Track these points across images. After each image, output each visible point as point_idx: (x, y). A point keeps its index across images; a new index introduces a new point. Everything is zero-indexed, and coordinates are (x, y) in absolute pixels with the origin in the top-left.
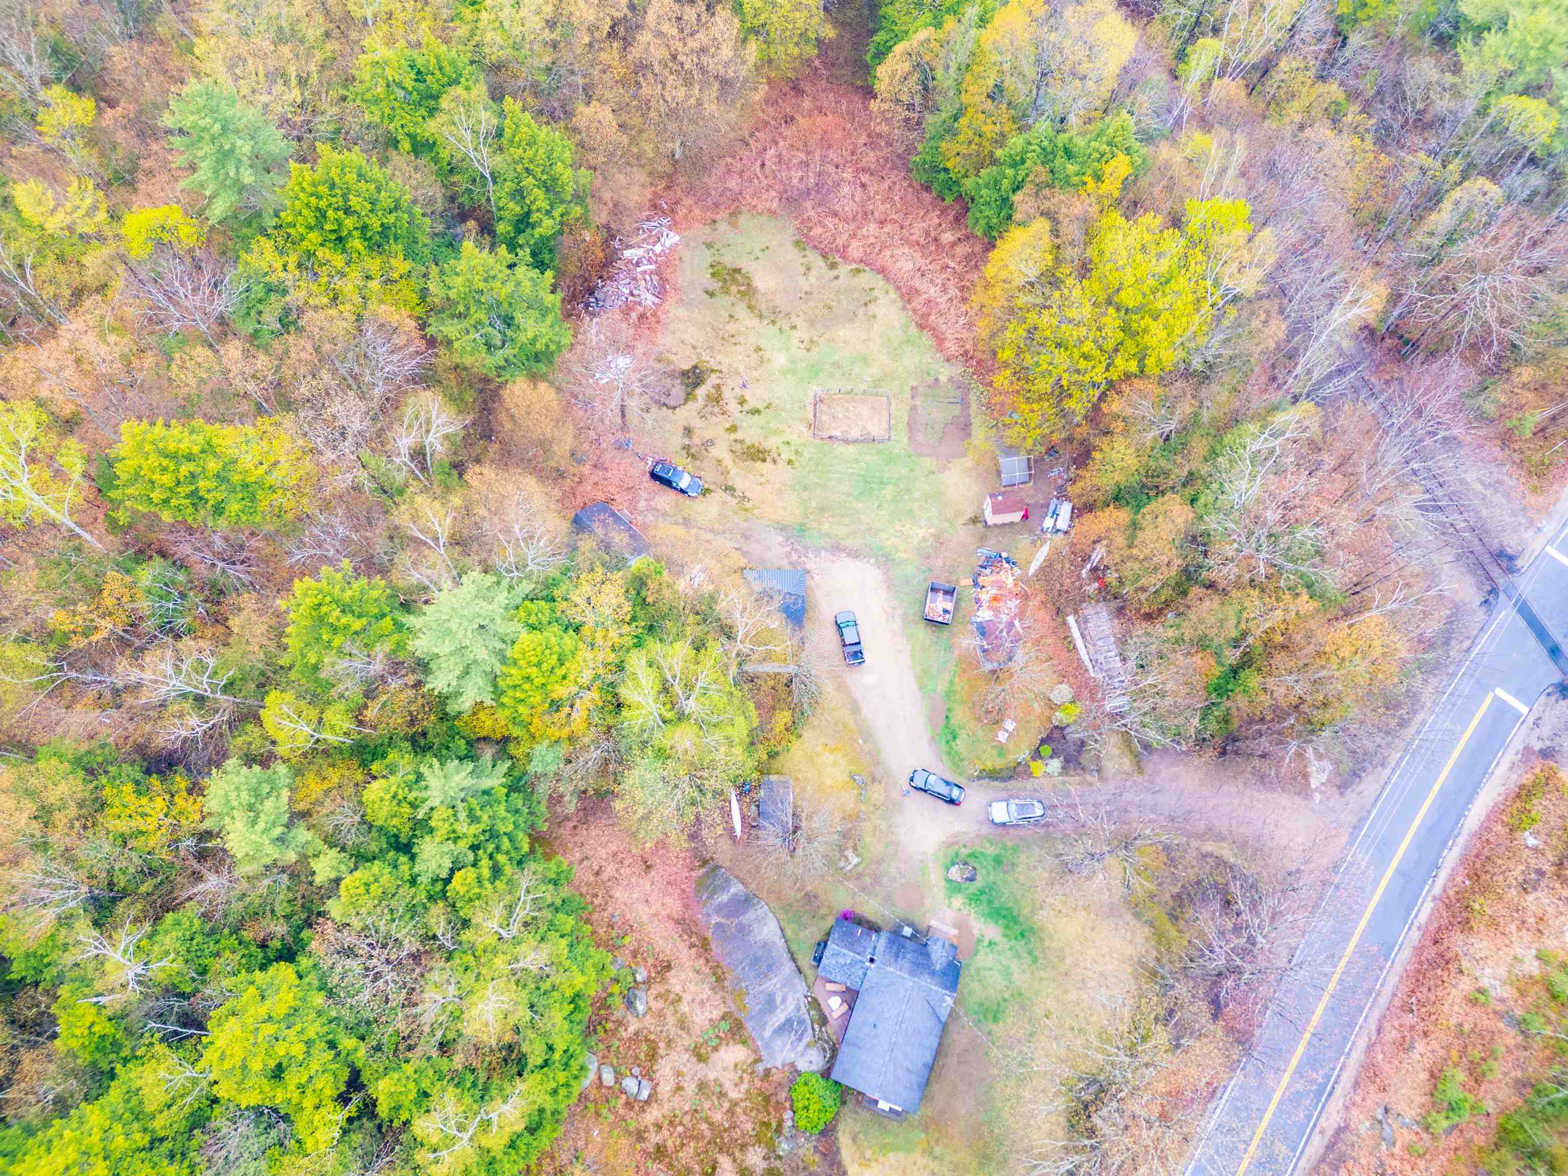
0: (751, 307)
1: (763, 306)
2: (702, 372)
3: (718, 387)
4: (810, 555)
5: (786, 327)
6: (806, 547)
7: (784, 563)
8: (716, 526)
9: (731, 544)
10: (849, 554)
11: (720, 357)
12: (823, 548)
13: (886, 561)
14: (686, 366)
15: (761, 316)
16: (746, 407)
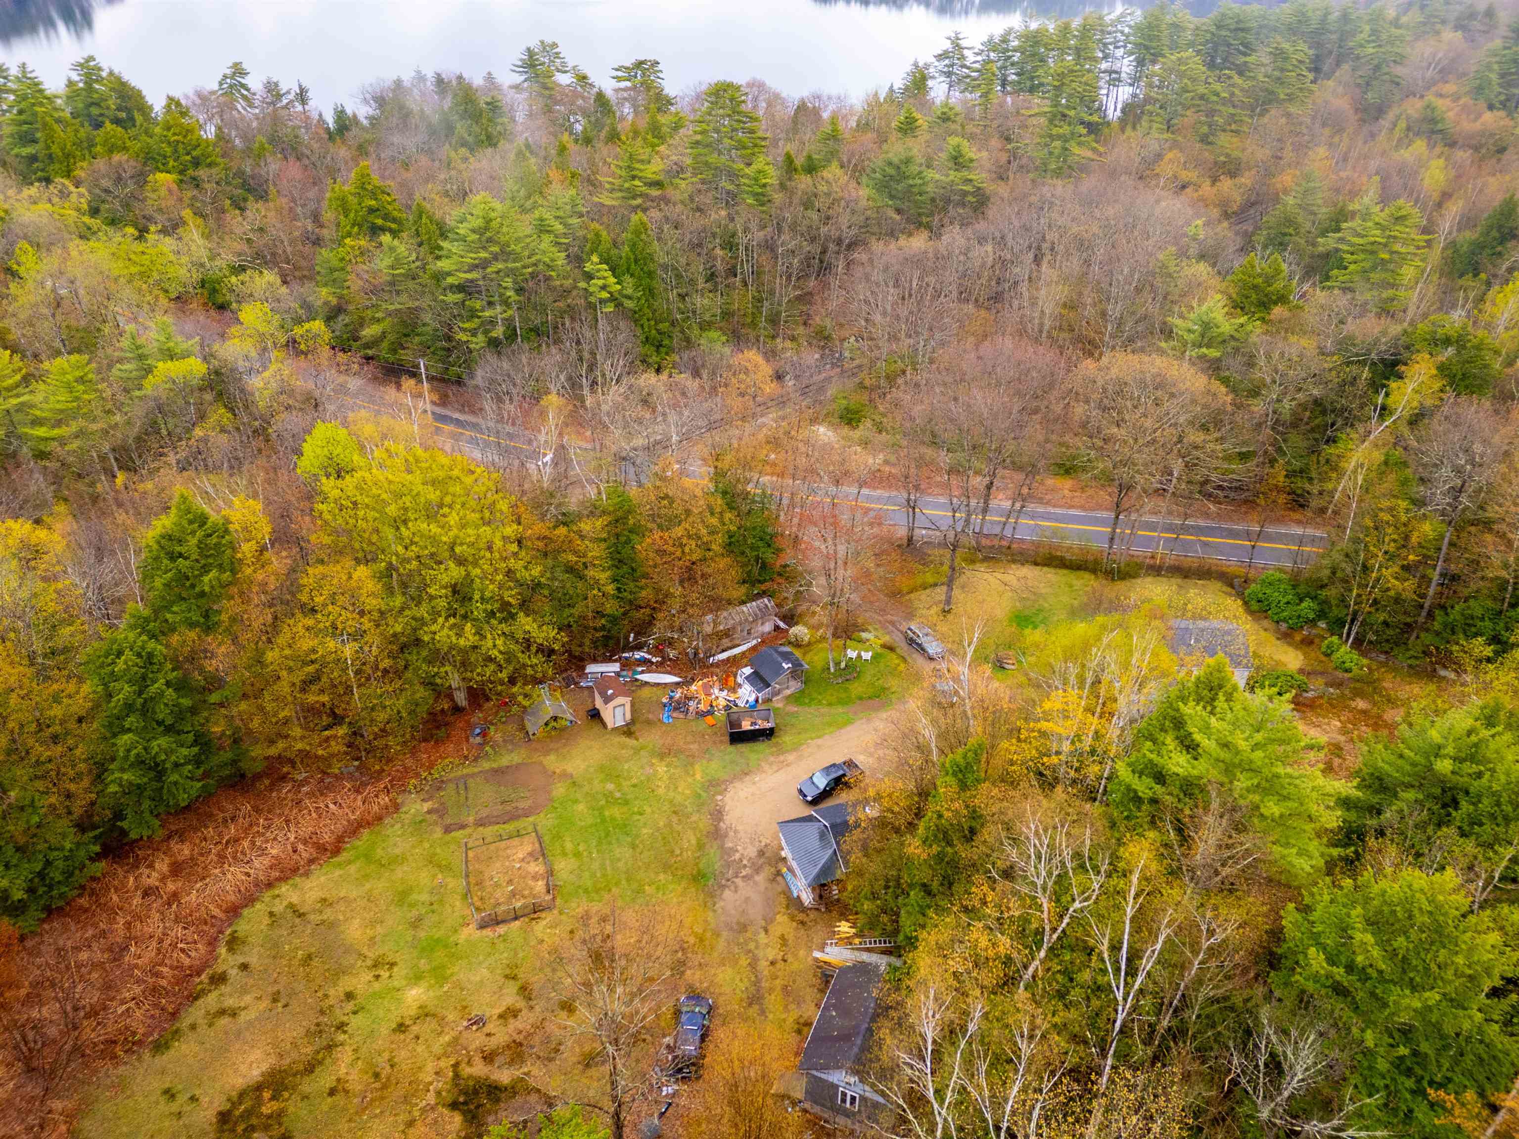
0: (310, 1068)
1: (309, 1050)
2: (462, 1092)
3: (489, 1058)
4: (737, 856)
5: (350, 1006)
6: (728, 865)
7: (760, 878)
8: (744, 962)
9: (762, 937)
10: (720, 820)
11: (427, 1076)
12: (722, 847)
13: (715, 786)
14: (458, 1118)
15: (329, 1048)
16: (521, 1004)
